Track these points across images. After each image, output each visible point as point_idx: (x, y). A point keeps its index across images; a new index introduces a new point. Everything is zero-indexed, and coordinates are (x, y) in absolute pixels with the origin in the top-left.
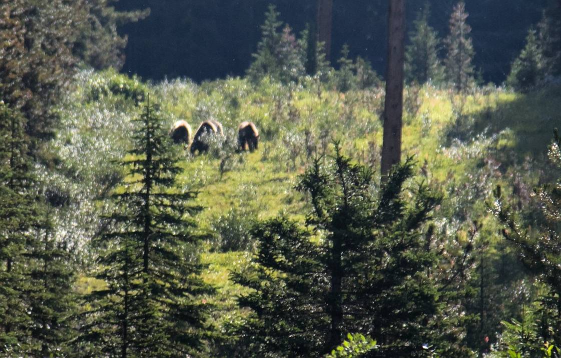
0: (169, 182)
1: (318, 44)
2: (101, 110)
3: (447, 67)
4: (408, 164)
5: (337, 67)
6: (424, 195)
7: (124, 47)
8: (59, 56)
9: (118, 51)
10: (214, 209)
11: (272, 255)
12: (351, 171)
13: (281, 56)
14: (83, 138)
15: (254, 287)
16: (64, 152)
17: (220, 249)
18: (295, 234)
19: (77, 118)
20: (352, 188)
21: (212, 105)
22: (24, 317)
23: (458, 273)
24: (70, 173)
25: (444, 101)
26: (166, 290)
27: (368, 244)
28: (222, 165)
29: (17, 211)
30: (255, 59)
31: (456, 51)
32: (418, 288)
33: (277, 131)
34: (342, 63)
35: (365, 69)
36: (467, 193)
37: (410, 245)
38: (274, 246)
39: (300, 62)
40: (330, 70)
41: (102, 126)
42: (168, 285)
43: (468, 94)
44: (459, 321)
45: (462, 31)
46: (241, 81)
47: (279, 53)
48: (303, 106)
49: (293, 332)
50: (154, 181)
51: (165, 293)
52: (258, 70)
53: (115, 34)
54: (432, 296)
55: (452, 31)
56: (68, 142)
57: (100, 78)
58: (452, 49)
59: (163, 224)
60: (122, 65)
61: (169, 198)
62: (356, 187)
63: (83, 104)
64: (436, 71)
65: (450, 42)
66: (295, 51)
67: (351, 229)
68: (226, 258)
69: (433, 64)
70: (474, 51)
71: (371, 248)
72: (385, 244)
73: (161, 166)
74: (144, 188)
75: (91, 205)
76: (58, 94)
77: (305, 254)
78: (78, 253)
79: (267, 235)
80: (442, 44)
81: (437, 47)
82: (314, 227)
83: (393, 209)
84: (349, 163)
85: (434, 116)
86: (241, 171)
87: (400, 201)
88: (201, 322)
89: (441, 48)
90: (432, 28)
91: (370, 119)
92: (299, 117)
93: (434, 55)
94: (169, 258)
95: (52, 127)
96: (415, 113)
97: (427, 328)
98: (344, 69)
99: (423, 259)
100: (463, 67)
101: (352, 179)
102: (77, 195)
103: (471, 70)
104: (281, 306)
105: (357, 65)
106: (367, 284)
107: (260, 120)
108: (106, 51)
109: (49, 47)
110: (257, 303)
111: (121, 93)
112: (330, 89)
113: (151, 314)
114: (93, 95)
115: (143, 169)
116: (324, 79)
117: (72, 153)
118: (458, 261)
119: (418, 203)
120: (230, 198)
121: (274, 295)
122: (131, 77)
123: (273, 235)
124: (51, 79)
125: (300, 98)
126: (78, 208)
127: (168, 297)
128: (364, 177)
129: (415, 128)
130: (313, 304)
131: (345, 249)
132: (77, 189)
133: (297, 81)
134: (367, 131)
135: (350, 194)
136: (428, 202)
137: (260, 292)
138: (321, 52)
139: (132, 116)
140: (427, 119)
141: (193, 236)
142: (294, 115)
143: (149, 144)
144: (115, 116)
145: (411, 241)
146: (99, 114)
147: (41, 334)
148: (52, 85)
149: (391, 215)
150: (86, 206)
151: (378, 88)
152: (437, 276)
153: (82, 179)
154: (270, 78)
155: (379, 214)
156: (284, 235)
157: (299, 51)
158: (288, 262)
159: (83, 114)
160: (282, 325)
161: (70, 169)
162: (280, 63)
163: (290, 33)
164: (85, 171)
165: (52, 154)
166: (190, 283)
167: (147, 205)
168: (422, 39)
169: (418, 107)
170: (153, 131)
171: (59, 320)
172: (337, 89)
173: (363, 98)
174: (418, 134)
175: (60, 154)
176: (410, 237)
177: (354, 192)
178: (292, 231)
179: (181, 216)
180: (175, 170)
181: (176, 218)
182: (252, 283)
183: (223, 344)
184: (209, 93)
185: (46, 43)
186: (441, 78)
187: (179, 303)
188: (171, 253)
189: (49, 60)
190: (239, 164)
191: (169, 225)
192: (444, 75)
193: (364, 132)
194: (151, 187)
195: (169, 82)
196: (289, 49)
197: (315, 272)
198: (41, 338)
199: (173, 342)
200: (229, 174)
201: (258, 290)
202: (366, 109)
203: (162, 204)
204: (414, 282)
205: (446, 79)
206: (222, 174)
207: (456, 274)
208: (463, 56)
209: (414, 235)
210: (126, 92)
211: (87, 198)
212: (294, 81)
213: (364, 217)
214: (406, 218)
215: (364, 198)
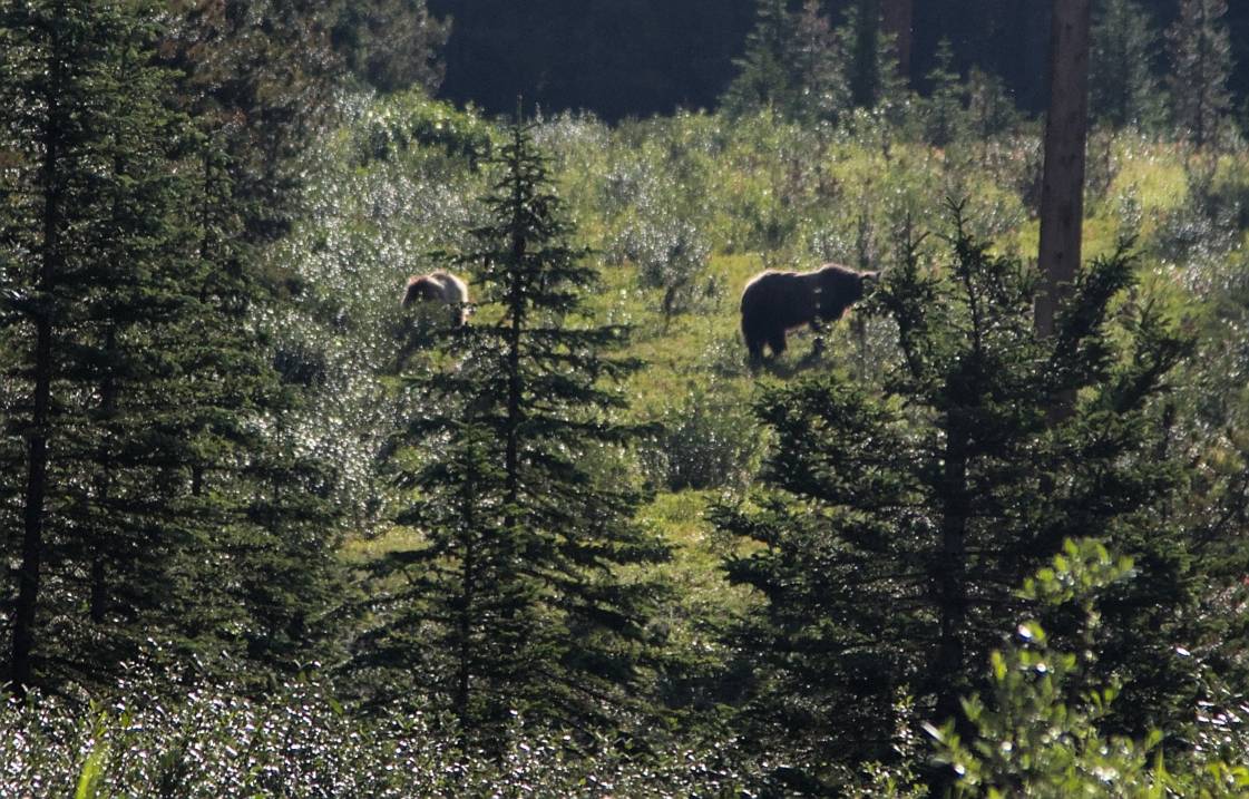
0: (564, 303)
1: (882, 38)
2: (395, 181)
3: (1172, 95)
4: (1121, 257)
5: (925, 89)
6: (1153, 334)
7: (444, 43)
8: (303, 47)
9: (430, 52)
10: (652, 396)
11: (804, 464)
12: (990, 272)
13: (797, 65)
14: (352, 238)
15: (763, 539)
16: (310, 266)
17: (664, 484)
18: (859, 416)
19: (339, 195)
20: (992, 311)
21: (643, 168)
22: (231, 607)
23: (1231, 513)
24: (325, 313)
25: (1167, 167)
26: (557, 550)
27: (1026, 442)
28: (669, 298)
29: (221, 355)
30: (738, 71)
31: (1193, 57)
32: (1143, 543)
33: (791, 227)
34: (937, 80)
35: (991, 93)
36: (1228, 362)
37: (1125, 444)
38: (811, 444)
39: (840, 78)
40: (910, 97)
41: (397, 213)
42: (560, 539)
43: (1222, 151)
44: (1232, 627)
45: (1206, 13)
46: (706, 120)
47: (794, 57)
48: (850, 173)
49: (853, 644)
50: (530, 302)
51: (553, 559)
52: (747, 97)
53: (424, 13)
54: (1175, 563)
55: (1183, 13)
56: (320, 246)
57: (391, 111)
58: (1184, 54)
59: (550, 399)
60: (437, 85)
61: (564, 339)
62: (1000, 309)
63: (351, 165)
64: (1148, 105)
65: (1179, 38)
66: (828, 53)
67: (990, 404)
68: (679, 502)
69: (1140, 87)
70: (1233, 58)
71: (1035, 450)
72: (1068, 442)
73: (547, 266)
74: (507, 317)
75: (374, 383)
76: (300, 132)
77: (880, 463)
78: (346, 486)
79: (793, 419)
80: (1160, 42)
81: (1149, 48)
82: (902, 400)
83: (1083, 361)
84: (984, 252)
85: (1147, 199)
86: (711, 314)
87: (1102, 342)
88: (636, 624)
89: (1158, 52)
90: (1139, 6)
91: (1001, 203)
92: (840, 199)
93: (1142, 67)
94: (563, 478)
95: (285, 209)
96: (1104, 191)
97: (1162, 636)
98: (941, 95)
99: (1153, 477)
100: (1208, 94)
101: (992, 291)
102: (340, 361)
103: (1225, 101)
104: (825, 583)
105: (972, 84)
106: (1025, 533)
107: (753, 204)
108: (403, 51)
109: (280, 26)
110: (770, 575)
111: (438, 142)
112: (907, 139)
113: (525, 599)
114: (375, 149)
115: (505, 272)
116: (896, 117)
117: (328, 270)
118: (1232, 484)
119: (1140, 353)
120: (685, 373)
121: (808, 558)
122: (460, 108)
123: (808, 418)
124: (285, 99)
125: (843, 158)
126: (344, 391)
127: (561, 567)
128: (1019, 287)
129: (1104, 224)
130: (897, 578)
131: (973, 452)
132: (340, 349)
133: (834, 120)
134: (996, 230)
135: (988, 325)
136: (1163, 349)
137: (777, 551)
138: (888, 57)
139: (463, 193)
140: (1132, 202)
141: (617, 428)
142: (829, 192)
143: (520, 214)
144: (424, 191)
145: (1127, 433)
146: (386, 185)
147: (269, 652)
148: (287, 113)
149: (1081, 375)
150: (361, 386)
151: (1017, 138)
152: (1182, 521)
153: (353, 327)
154: (774, 112)
155: (1055, 370)
156: (833, 417)
157: (840, 53)
158: (843, 482)
159: (353, 187)
160: (827, 626)
161: (325, 304)
162: (797, 80)
163: (820, 14)
164: (358, 309)
165: (285, 270)
166: (611, 537)
167: (514, 356)
168: (1116, 31)
169: (1110, 177)
170: (530, 186)
171: (311, 619)
172: (925, 139)
173: (983, 157)
174: (1111, 239)
175: (302, 271)
176: (1123, 426)
177: (997, 320)
178: (852, 409)
179: (593, 382)
180: (580, 275)
181: (581, 386)
182: (759, 528)
183: (685, 677)
184: (637, 145)
185: (274, 19)
186: (1158, 118)
187: (585, 581)
188: (568, 466)
189: (280, 54)
190: (706, 298)
191: (564, 401)
192: (1166, 112)
193: (990, 230)
194: (523, 314)
195: (546, 121)
196: (816, 49)
197: (904, 506)
198: (267, 660)
199: (569, 673)
200: (684, 319)
201: (772, 545)
202: (992, 182)
203: (548, 354)
204: (1132, 530)
205: (1171, 121)
206: (668, 319)
207: (1225, 517)
208: (1208, 70)
209: (1133, 422)
210: (450, 141)
211: (363, 366)
212: (828, 119)
213: (1020, 379)
214: (1115, 383)
215: (1019, 335)
